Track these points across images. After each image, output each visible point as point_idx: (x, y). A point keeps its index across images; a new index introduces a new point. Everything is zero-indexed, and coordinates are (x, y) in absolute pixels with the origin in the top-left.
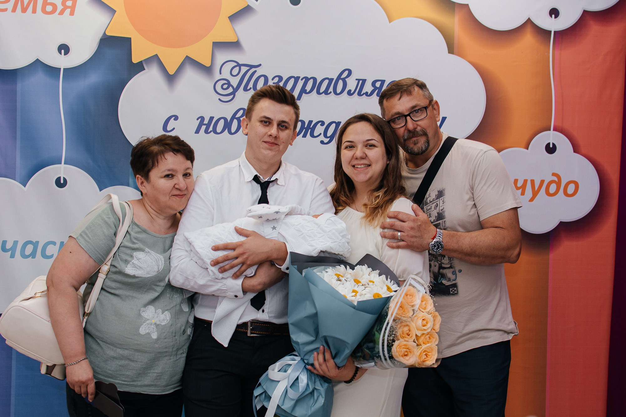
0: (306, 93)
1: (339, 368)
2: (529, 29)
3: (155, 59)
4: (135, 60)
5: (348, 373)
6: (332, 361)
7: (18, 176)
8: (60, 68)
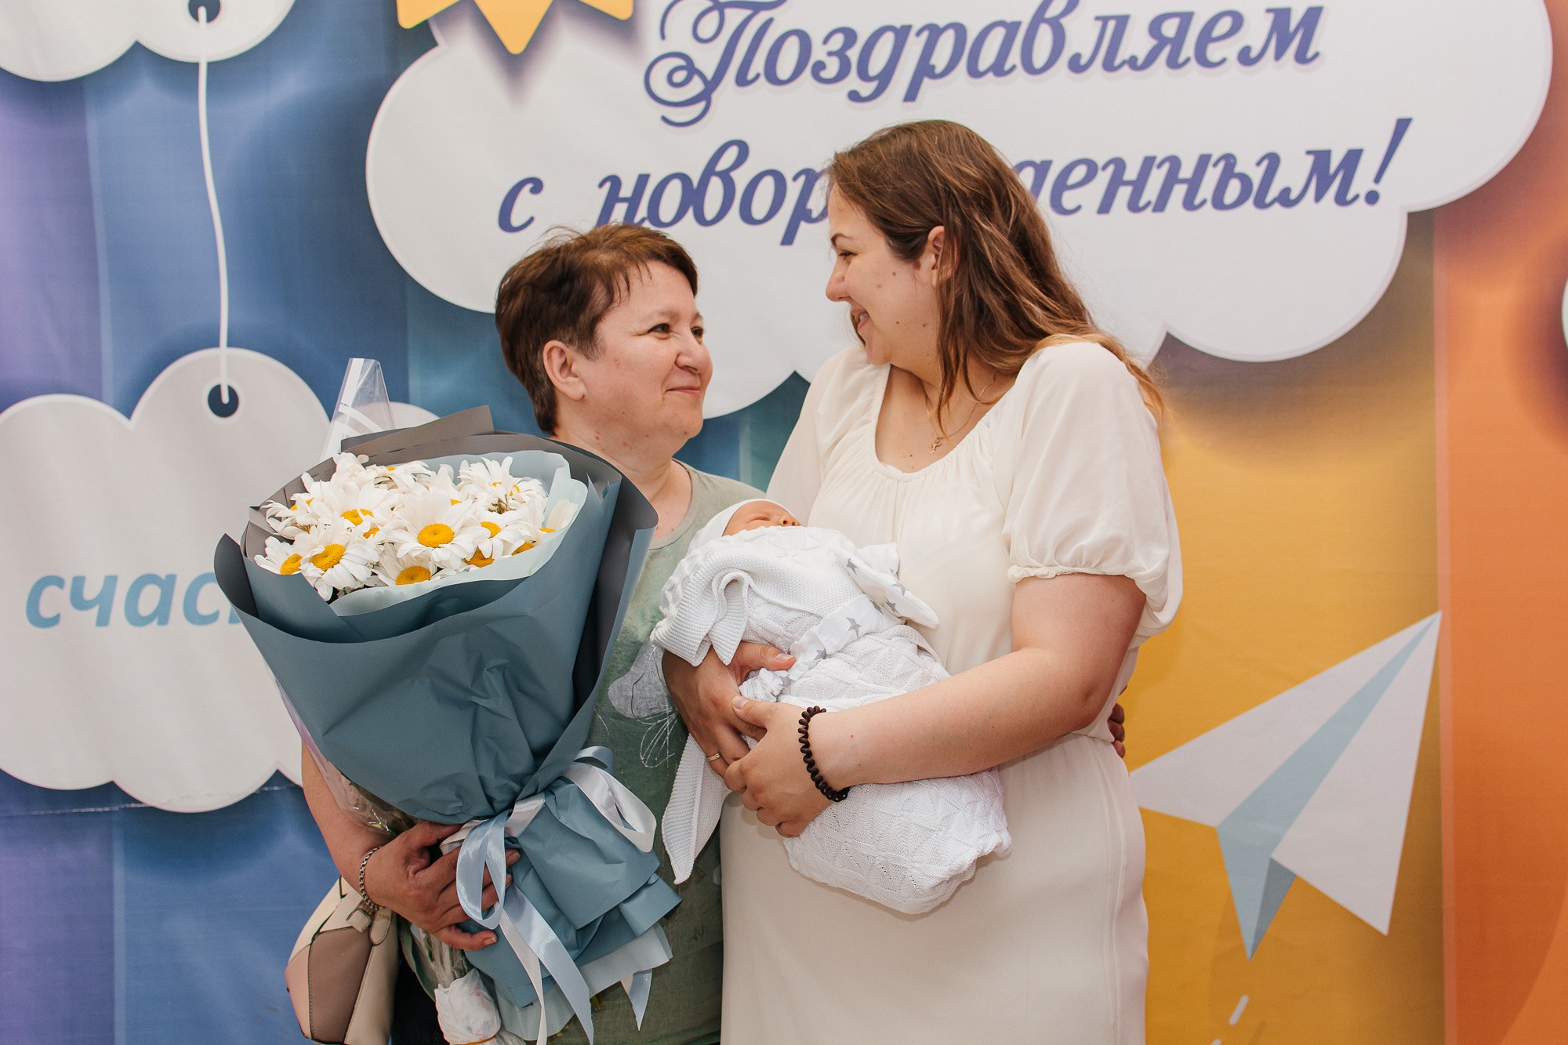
0: (934, 76)
4: (408, 19)
7: (108, 388)
8: (198, 64)
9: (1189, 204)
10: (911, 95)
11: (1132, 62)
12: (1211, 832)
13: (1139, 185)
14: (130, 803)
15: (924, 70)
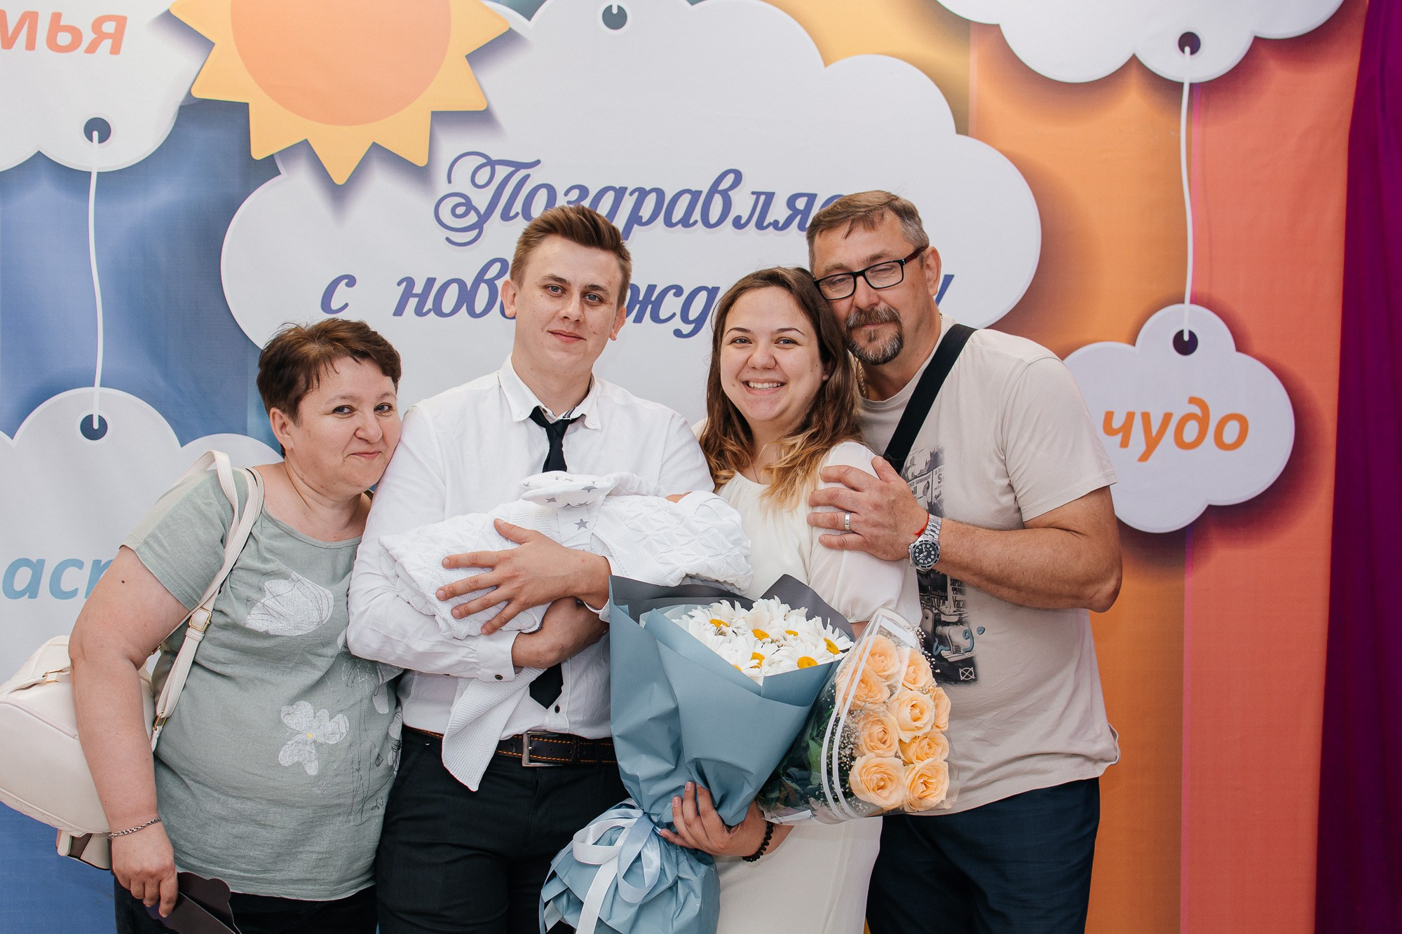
1: (729, 828)
2: (1134, 78)
3: (304, 149)
4: (258, 153)
5: (751, 839)
6: (714, 812)
8: (91, 173)
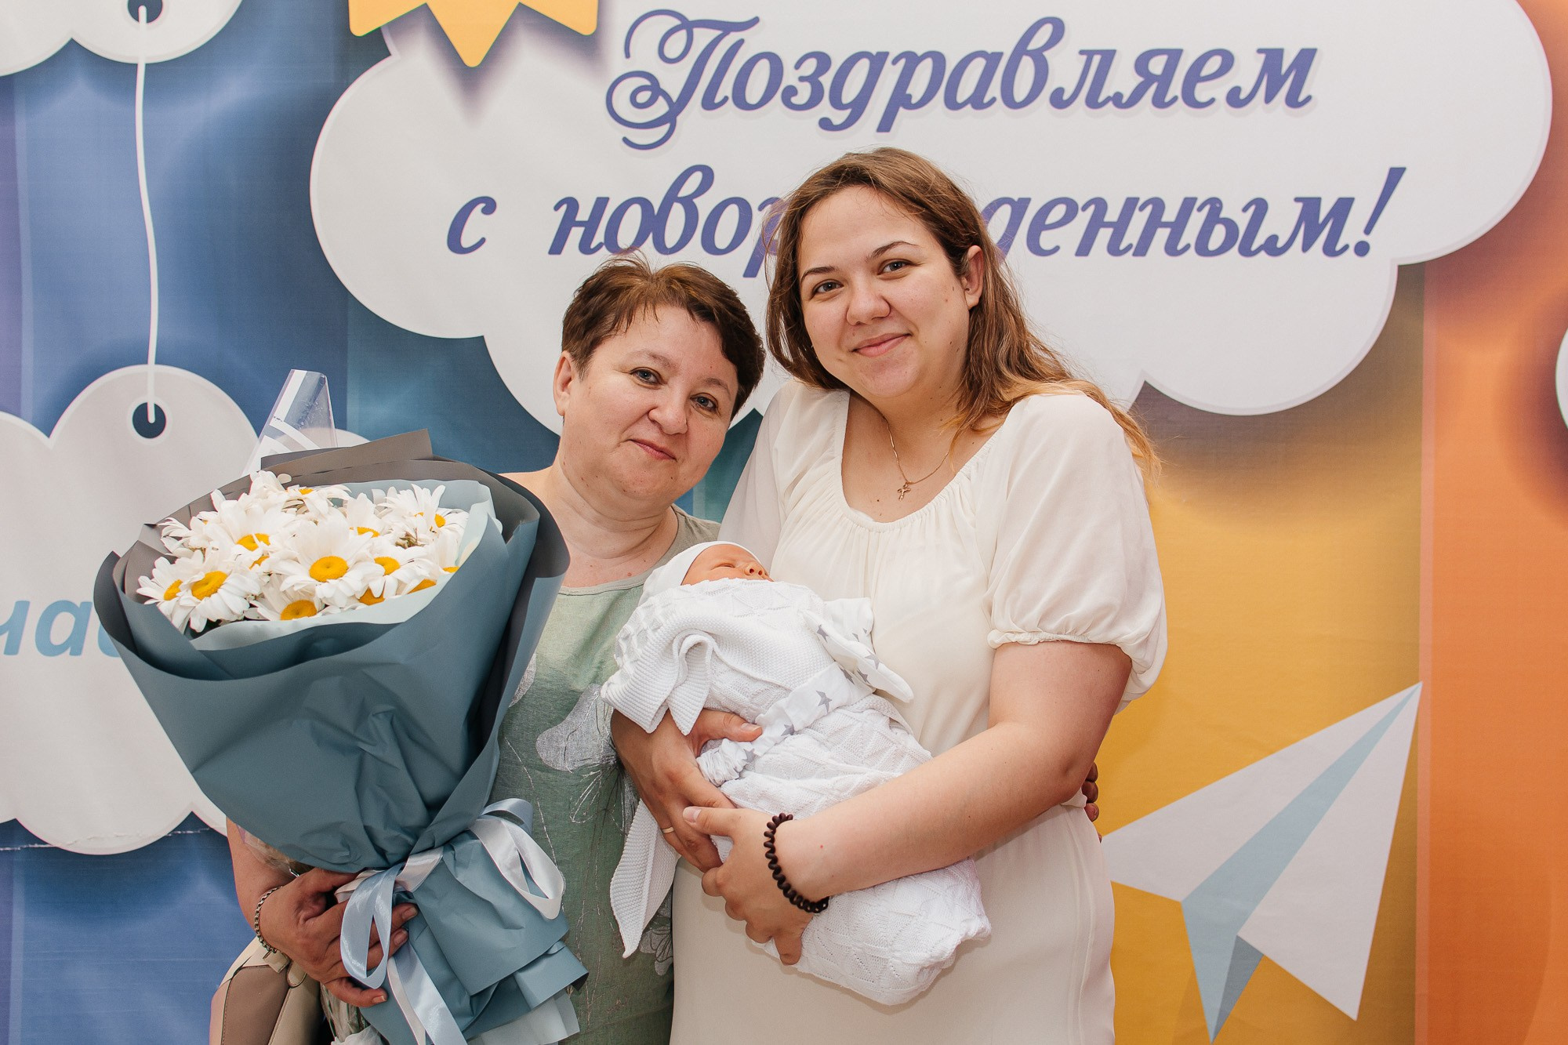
0: (910, 106)
3: (422, 18)
4: (360, 25)
7: (28, 403)
8: (137, 65)
9: (1172, 249)
10: (885, 125)
11: (1117, 99)
12: (1175, 906)
13: (1120, 227)
14: (33, 844)
15: (900, 99)
